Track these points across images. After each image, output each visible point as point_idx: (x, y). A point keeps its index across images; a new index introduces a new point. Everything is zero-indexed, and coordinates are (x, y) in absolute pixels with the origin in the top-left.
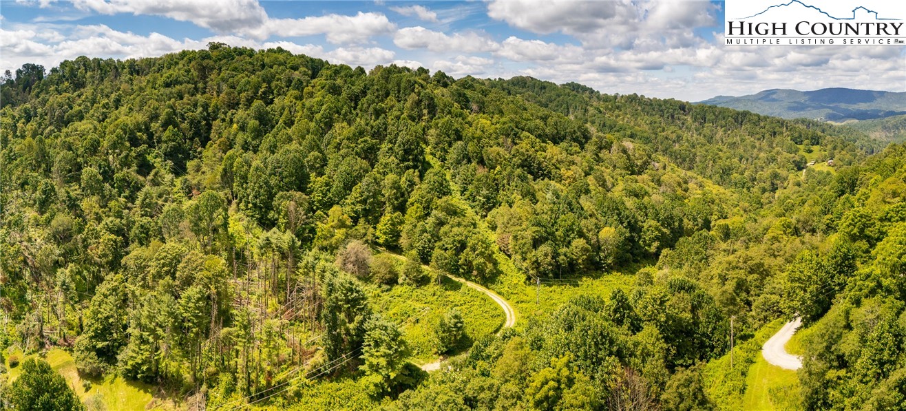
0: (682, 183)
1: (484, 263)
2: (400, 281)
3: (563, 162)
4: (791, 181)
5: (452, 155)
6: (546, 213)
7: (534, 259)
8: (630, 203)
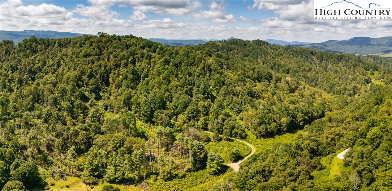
0: (312, 95)
1: (242, 133)
2: (212, 140)
3: (263, 91)
4: (363, 90)
5: (222, 91)
6: (261, 114)
7: (259, 131)
8: (292, 107)
